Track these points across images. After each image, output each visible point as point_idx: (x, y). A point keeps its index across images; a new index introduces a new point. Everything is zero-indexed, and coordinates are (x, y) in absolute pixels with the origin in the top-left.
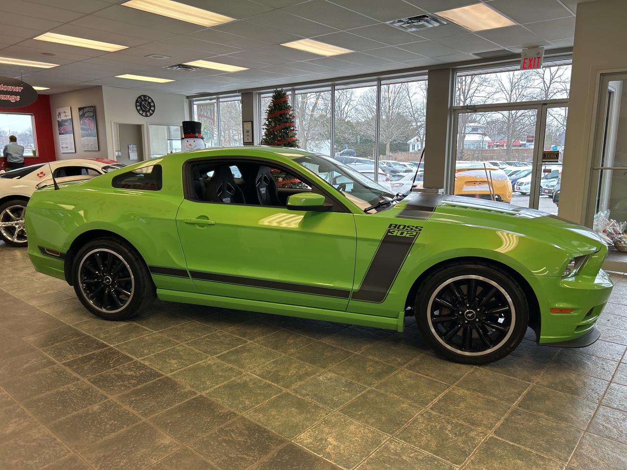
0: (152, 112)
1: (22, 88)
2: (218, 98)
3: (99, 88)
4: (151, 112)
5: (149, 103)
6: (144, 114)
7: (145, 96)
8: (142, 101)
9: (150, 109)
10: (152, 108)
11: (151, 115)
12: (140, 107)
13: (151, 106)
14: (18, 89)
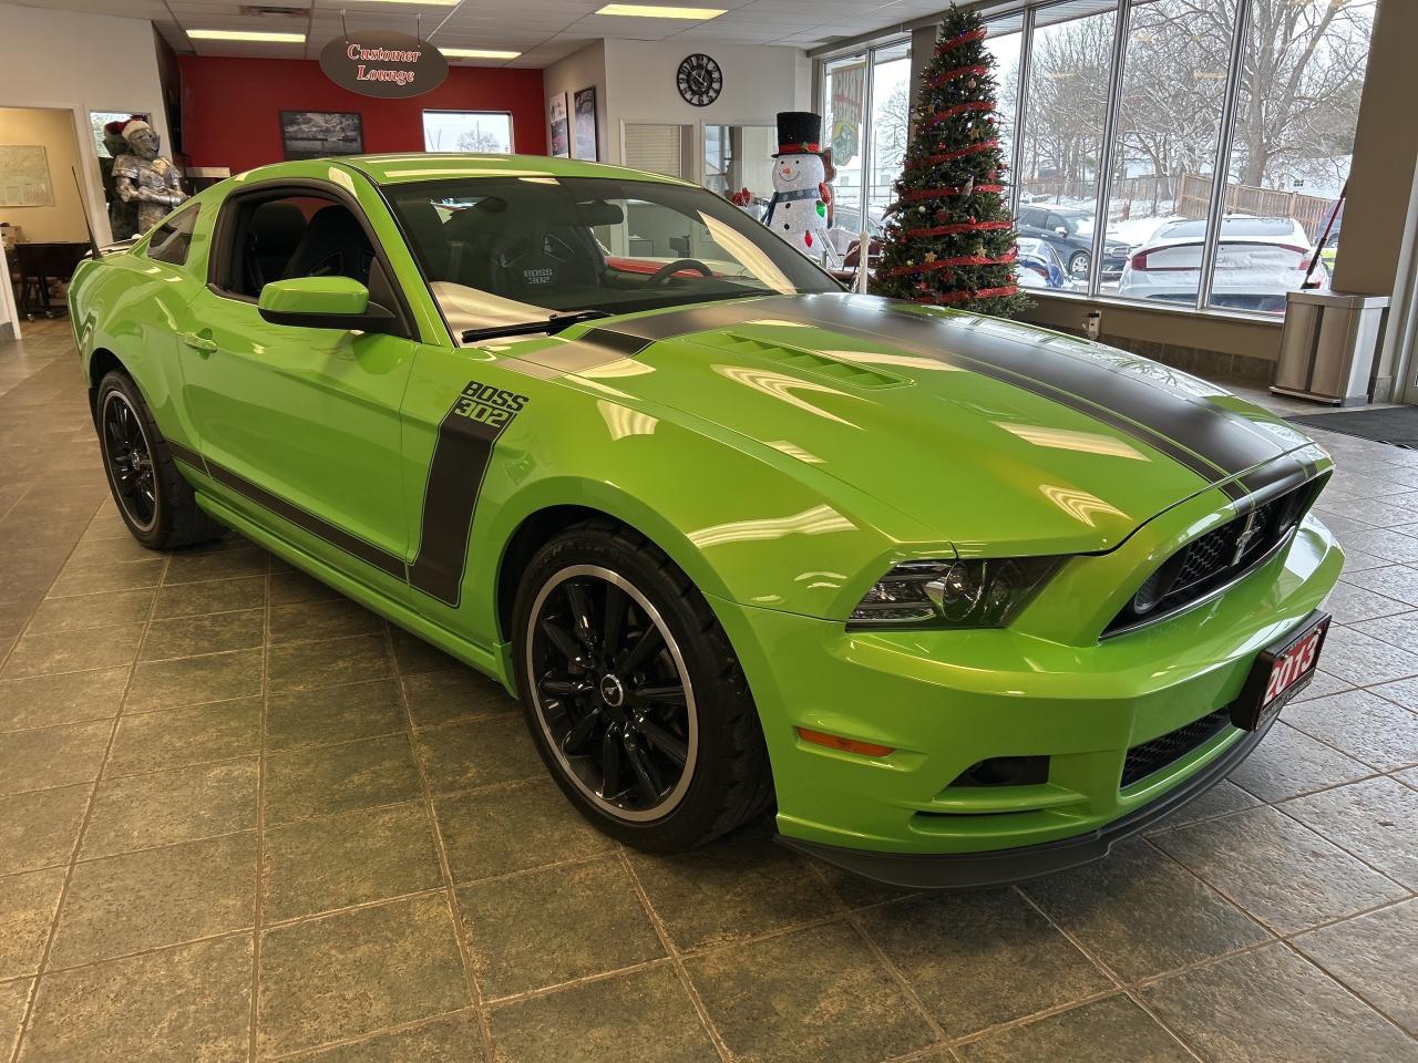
0: (714, 95)
1: (418, 54)
2: (872, 49)
3: (599, 43)
4: (712, 93)
5: (709, 73)
6: (695, 101)
7: (699, 56)
8: (693, 68)
9: (710, 87)
10: (716, 86)
11: (712, 101)
12: (688, 81)
13: (711, 81)
14: (411, 57)
